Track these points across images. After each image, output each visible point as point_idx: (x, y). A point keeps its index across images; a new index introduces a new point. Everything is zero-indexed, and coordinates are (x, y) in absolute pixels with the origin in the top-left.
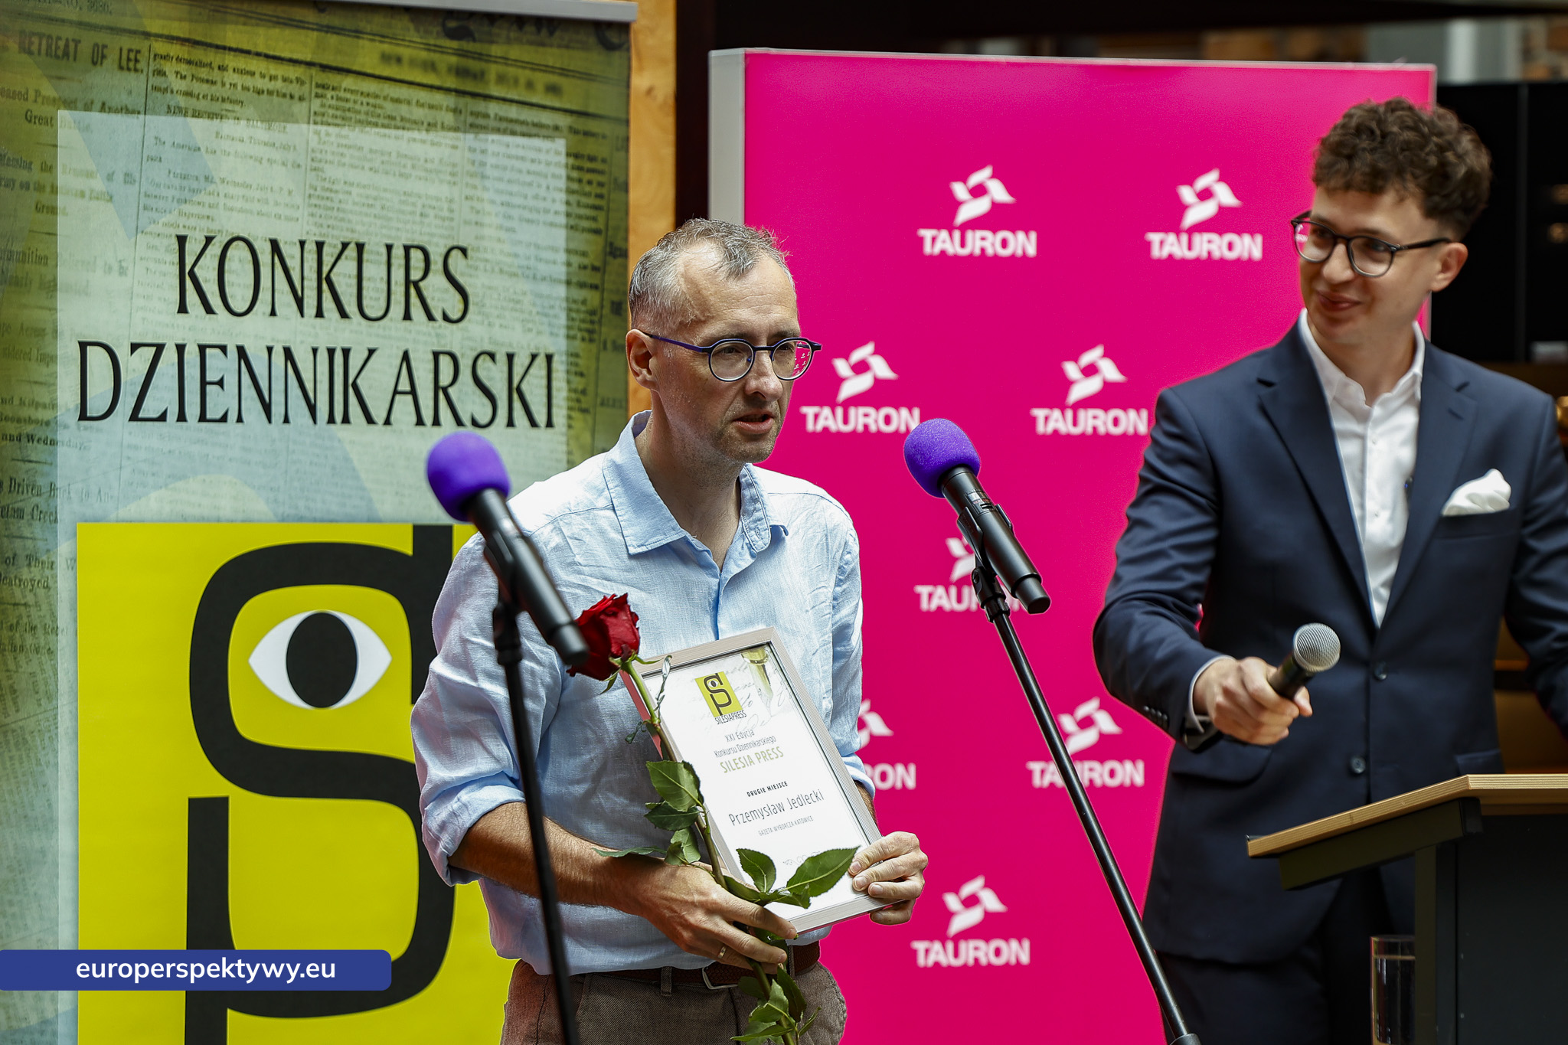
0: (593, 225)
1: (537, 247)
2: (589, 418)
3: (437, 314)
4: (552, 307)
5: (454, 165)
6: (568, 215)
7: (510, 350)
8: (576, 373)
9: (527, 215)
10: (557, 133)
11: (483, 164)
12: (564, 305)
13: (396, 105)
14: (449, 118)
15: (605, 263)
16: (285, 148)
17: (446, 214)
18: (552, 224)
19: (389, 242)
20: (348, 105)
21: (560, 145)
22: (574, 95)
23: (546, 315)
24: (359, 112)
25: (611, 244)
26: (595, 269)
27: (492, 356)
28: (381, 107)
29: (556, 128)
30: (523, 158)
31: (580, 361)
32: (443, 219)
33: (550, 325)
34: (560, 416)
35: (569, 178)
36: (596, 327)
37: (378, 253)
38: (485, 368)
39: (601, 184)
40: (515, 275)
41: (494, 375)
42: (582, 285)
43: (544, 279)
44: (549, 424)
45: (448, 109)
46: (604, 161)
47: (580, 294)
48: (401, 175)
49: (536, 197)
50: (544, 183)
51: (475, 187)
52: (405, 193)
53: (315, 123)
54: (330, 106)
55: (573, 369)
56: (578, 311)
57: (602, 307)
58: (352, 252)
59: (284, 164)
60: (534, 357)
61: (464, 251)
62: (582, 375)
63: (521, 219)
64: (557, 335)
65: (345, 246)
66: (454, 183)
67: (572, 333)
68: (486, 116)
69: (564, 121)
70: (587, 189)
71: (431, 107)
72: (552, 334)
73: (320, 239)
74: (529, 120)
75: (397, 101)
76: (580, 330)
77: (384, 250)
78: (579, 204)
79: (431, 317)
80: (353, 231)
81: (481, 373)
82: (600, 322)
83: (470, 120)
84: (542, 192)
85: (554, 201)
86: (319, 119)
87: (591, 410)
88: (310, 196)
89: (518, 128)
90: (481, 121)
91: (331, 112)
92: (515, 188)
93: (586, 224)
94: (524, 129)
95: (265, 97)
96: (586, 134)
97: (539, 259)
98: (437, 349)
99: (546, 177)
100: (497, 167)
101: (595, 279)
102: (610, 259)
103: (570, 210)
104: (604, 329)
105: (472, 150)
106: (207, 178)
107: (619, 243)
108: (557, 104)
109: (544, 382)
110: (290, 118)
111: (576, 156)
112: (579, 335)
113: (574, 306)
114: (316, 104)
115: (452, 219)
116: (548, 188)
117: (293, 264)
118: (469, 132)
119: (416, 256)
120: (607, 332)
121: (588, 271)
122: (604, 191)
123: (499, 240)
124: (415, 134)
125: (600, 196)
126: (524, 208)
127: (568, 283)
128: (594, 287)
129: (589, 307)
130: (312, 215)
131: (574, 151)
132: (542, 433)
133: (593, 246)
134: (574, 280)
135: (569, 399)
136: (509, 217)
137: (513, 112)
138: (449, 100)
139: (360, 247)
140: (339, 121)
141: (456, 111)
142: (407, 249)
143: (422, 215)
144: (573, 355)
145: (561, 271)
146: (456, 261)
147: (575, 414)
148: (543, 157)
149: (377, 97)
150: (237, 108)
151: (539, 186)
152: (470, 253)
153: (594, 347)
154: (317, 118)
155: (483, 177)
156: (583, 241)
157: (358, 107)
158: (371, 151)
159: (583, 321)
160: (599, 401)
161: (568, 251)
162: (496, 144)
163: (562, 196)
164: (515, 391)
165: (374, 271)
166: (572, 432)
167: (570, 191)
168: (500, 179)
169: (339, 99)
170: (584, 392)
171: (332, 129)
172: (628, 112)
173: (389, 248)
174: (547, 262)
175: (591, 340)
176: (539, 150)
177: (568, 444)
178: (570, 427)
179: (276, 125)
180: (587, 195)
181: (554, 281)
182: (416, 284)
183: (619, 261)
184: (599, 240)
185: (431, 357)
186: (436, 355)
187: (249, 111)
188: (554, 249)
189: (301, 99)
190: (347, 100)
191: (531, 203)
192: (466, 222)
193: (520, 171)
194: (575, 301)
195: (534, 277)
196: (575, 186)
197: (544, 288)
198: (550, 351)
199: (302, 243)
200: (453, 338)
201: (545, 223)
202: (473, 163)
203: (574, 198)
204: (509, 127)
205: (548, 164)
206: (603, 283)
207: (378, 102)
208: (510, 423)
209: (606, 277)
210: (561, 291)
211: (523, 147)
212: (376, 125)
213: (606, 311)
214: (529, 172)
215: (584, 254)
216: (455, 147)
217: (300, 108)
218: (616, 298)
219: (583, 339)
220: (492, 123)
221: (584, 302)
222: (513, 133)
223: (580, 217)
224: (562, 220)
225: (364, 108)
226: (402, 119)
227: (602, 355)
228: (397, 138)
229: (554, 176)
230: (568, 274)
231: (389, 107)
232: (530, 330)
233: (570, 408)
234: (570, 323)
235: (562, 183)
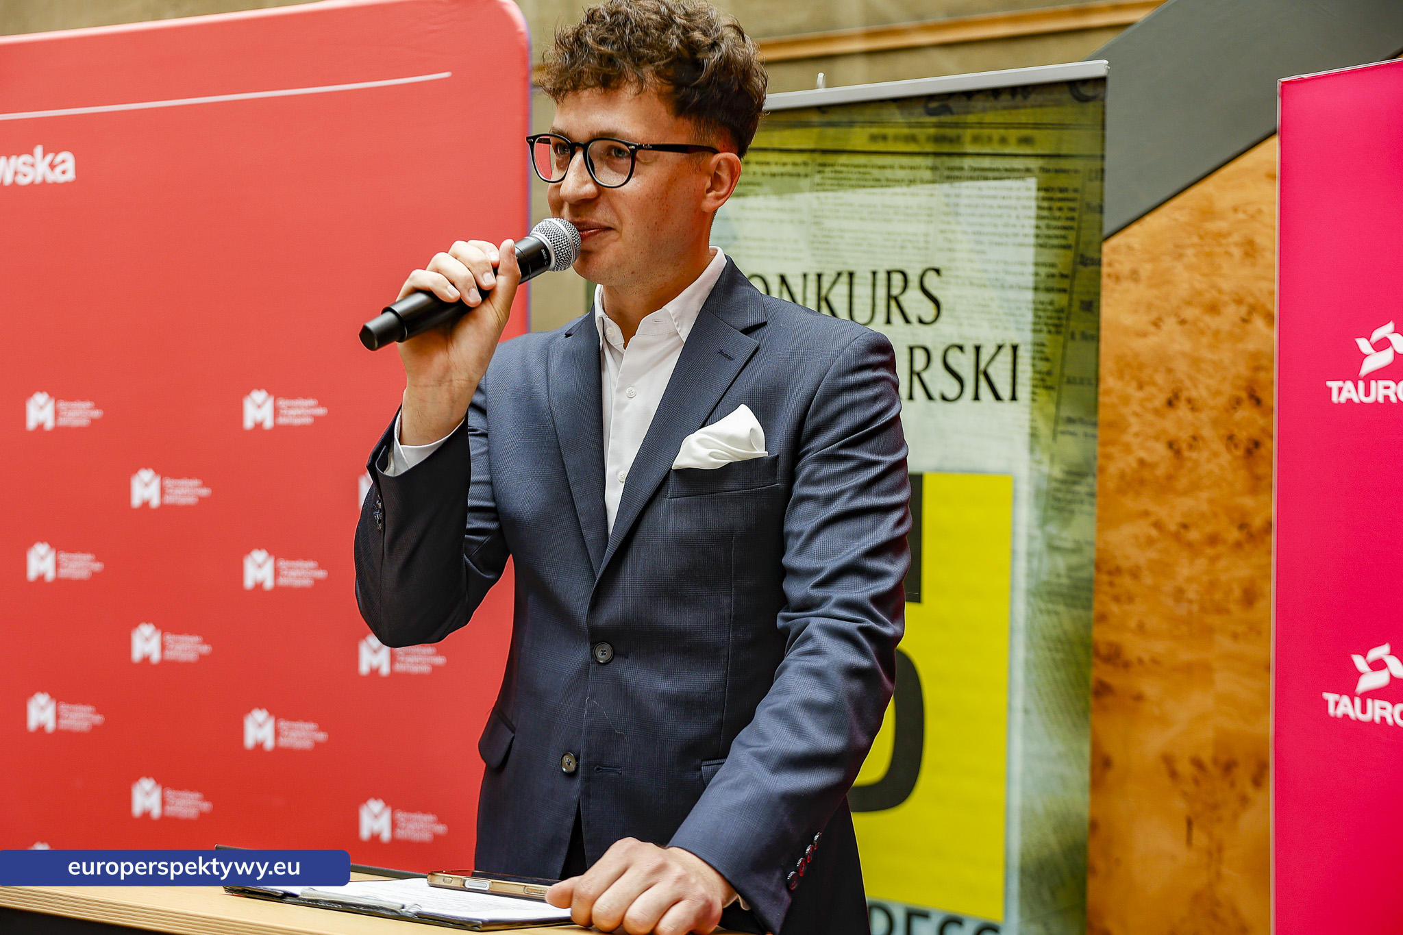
0: (1063, 242)
1: (1006, 263)
2: (1054, 394)
3: (913, 319)
4: (1019, 308)
5: (930, 208)
6: (1037, 236)
7: (977, 343)
8: (1042, 359)
9: (997, 239)
10: (1028, 174)
11: (957, 205)
12: (1031, 306)
13: (882, 171)
14: (928, 175)
15: (1074, 272)
16: (793, 211)
17: (922, 245)
18: (1021, 245)
19: (874, 269)
20: (841, 175)
21: (1032, 183)
22: (1046, 142)
23: (1013, 315)
24: (850, 179)
25: (1082, 256)
26: (1063, 276)
27: (961, 348)
28: (869, 173)
29: (1028, 170)
30: (994, 197)
31: (1046, 350)
32: (919, 249)
33: (1017, 322)
34: (1024, 391)
35: (1039, 208)
36: (1064, 322)
37: (866, 278)
38: (955, 359)
39: (1072, 209)
40: (985, 286)
41: (962, 361)
42: (1049, 290)
43: (1011, 287)
44: (1014, 398)
45: (927, 168)
46: (1076, 190)
47: (1045, 297)
48: (886, 220)
49: (1006, 225)
50: (1013, 213)
51: (949, 223)
52: (889, 234)
53: (817, 191)
54: (829, 178)
55: (1038, 355)
56: (1045, 310)
57: (1070, 305)
58: (844, 279)
59: (792, 222)
60: (1000, 347)
61: (937, 271)
62: (1047, 360)
63: (991, 243)
64: (1023, 330)
65: (839, 274)
66: (931, 222)
67: (1038, 327)
68: (961, 169)
69: (1034, 164)
70: (1058, 214)
71: (912, 168)
72: (1018, 329)
73: (819, 271)
74: (1001, 167)
75: (883, 167)
76: (1046, 324)
77: (870, 276)
78: (1048, 227)
79: (907, 321)
80: (845, 263)
81: (951, 361)
82: (1068, 318)
83: (946, 173)
84: (1013, 221)
85: (1023, 226)
86: (819, 188)
87: (1057, 388)
88: (813, 242)
89: (990, 174)
90: (957, 173)
91: (829, 182)
92: (985, 220)
93: (1055, 242)
94: (996, 174)
95: (778, 179)
96: (1057, 171)
97: (1007, 272)
98: (912, 343)
99: (1015, 208)
100: (969, 206)
101: (1065, 284)
102: (1081, 268)
103: (1039, 232)
104: (1072, 324)
105: (947, 196)
106: (735, 238)
107: (1091, 254)
108: (1028, 151)
109: (1009, 366)
110: (797, 190)
111: (1046, 190)
112: (1045, 328)
113: (1041, 307)
114: (817, 178)
115: (926, 249)
116: (1018, 217)
117: (797, 290)
118: (946, 182)
119: (897, 279)
120: (1077, 324)
121: (1057, 279)
122: (1076, 215)
123: (971, 261)
124: (898, 190)
125: (1072, 219)
126: (994, 234)
127: (1036, 289)
128: (1064, 291)
129: (1057, 306)
130: (814, 255)
131: (1045, 186)
132: (1007, 405)
133: (1063, 259)
134: (1042, 286)
135: (1034, 379)
136: (981, 243)
137: (986, 163)
138: (929, 161)
139: (851, 275)
140: (836, 188)
141: (934, 168)
142: (889, 273)
143: (903, 247)
144: (1038, 345)
145: (1030, 280)
146: (931, 281)
147: (1038, 390)
148: (1014, 194)
149: (865, 166)
150: (756, 188)
151: (1009, 216)
152: (943, 272)
153: (1060, 338)
154: (820, 187)
155: (957, 214)
156: (1049, 256)
157: (850, 176)
158: (861, 206)
159: (1048, 318)
160: (1065, 379)
161: (1037, 264)
162: (968, 190)
163: (1033, 222)
164: (982, 374)
165: (862, 291)
166: (1036, 405)
167: (1039, 218)
168: (973, 215)
169: (836, 172)
170: (1049, 373)
171: (830, 194)
172: (1103, 149)
173: (874, 273)
174: (1015, 274)
175: (1058, 333)
176: (1011, 189)
177: (1031, 413)
178: (1034, 400)
179: (786, 196)
180: (1055, 218)
181: (1021, 288)
182: (896, 299)
183: (1091, 268)
184: (1070, 254)
185: (907, 351)
186: (911, 349)
187: (766, 189)
188: (1023, 264)
189: (806, 176)
190: (841, 172)
191: (1001, 230)
192: (941, 250)
193: (991, 207)
194: (1042, 303)
195: (1003, 287)
196: (1045, 213)
197: (1011, 294)
198: (1016, 341)
199: (805, 276)
200: (925, 336)
201: (1014, 245)
202: (947, 205)
203: (1043, 223)
204: (982, 175)
205: (1019, 198)
206: (1072, 285)
207: (868, 170)
208: (977, 398)
209: (1076, 282)
210: (1029, 295)
211: (996, 188)
212: (864, 186)
213: (1076, 307)
214: (1000, 207)
215: (1053, 265)
216: (932, 195)
217: (804, 182)
218: (1086, 298)
219: (1049, 332)
220: (966, 173)
221: (1051, 303)
222: (986, 179)
223: (1049, 237)
224: (1032, 240)
225: (855, 176)
226: (888, 180)
227: (1070, 344)
228: (882, 194)
229: (1024, 207)
230: (1036, 282)
231: (876, 173)
232: (997, 327)
233: (1034, 386)
234: (1038, 320)
235: (1033, 212)
